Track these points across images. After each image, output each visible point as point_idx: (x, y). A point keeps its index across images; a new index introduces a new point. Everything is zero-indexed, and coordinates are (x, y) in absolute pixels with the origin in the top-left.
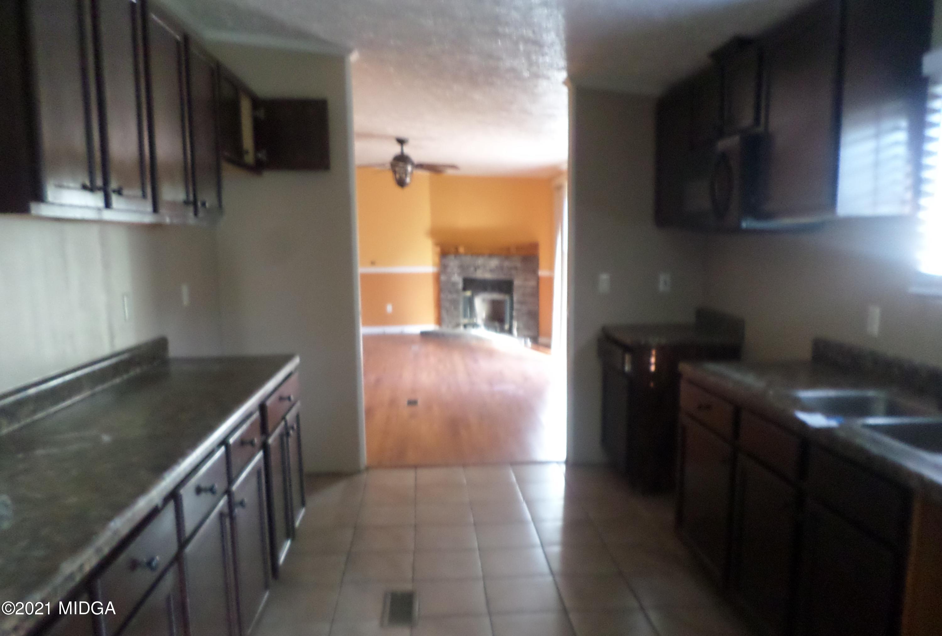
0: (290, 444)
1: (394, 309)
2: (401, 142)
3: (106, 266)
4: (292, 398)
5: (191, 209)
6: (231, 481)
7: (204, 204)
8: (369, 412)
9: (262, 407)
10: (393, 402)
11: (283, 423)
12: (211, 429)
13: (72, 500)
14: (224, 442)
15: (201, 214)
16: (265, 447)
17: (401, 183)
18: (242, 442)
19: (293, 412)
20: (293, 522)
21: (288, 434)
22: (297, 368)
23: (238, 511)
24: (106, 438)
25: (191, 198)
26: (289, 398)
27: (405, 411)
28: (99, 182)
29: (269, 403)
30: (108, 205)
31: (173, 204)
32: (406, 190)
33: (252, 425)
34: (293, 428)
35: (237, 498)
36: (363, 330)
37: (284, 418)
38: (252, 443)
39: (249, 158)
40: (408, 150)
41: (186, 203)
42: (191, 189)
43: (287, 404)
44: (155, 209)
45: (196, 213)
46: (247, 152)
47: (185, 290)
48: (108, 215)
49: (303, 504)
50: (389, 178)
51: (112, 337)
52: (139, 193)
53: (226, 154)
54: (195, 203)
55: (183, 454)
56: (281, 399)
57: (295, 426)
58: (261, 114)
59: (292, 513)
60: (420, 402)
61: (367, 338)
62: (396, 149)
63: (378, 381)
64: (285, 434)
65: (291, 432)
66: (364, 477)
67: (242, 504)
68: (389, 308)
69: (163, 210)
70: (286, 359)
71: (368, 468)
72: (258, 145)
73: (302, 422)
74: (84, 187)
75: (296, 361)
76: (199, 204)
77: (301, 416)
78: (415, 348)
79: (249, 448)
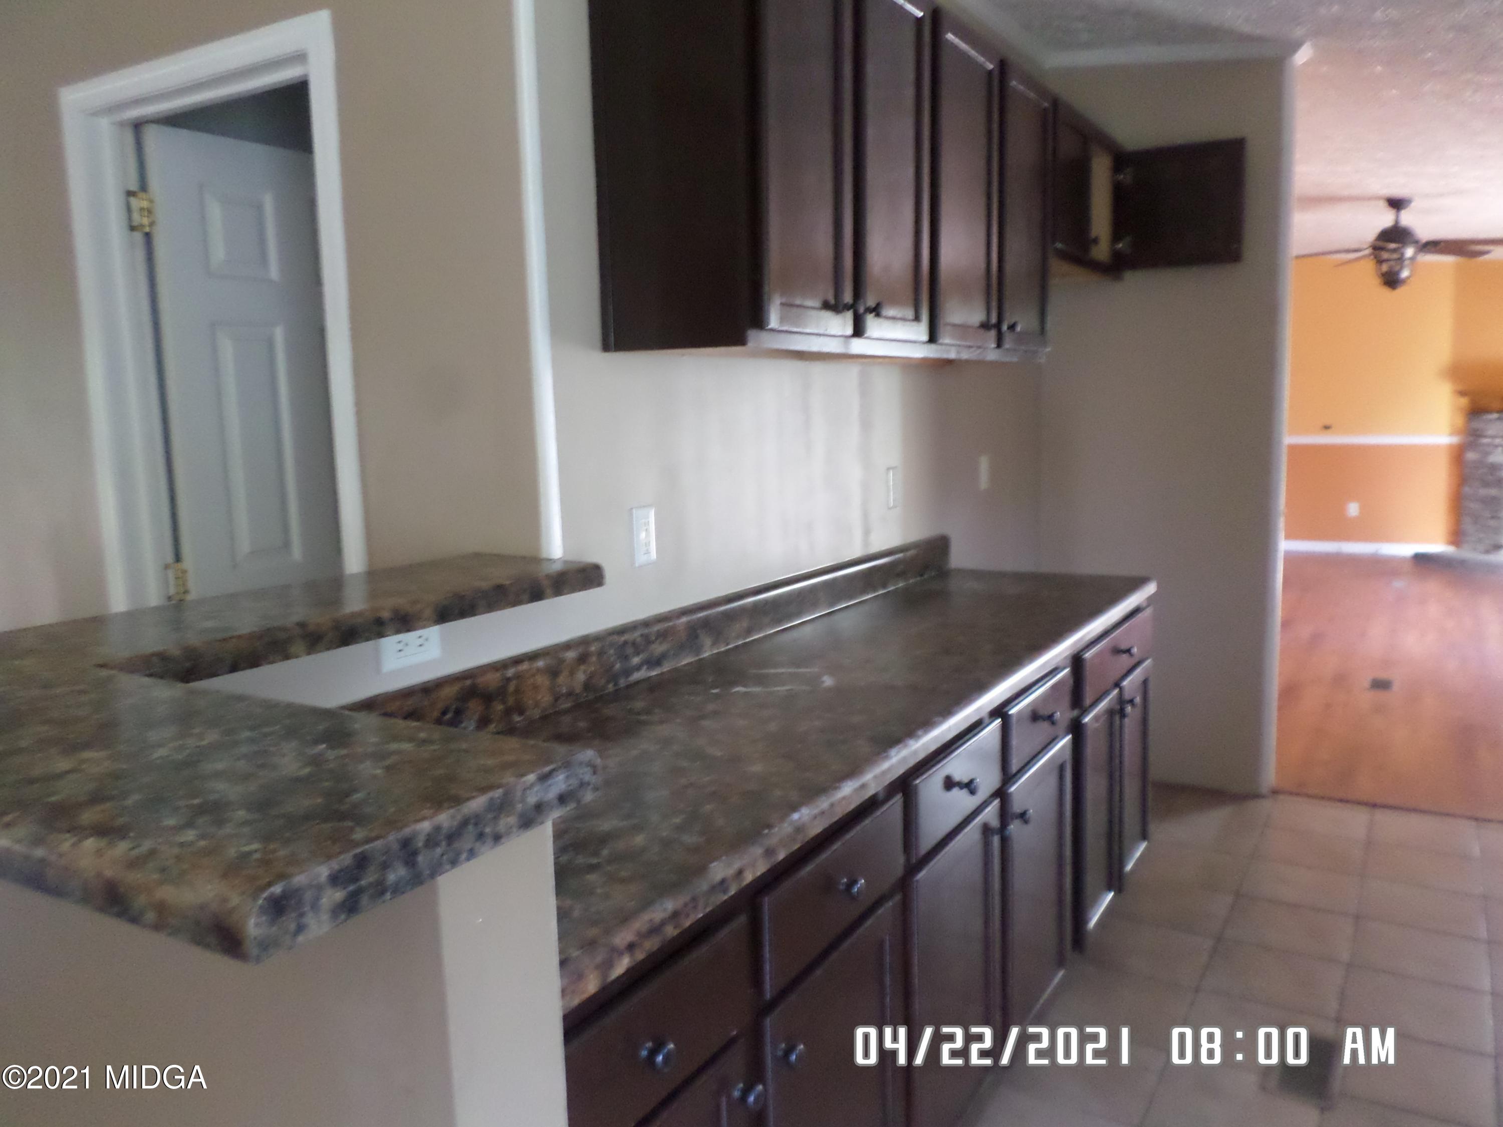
0: (1127, 731)
1: (1362, 508)
2: (1396, 204)
3: (866, 425)
4: (1135, 650)
5: (993, 333)
6: (1008, 777)
7: (1012, 327)
8: (1290, 692)
9: (1077, 661)
10: (1340, 680)
11: (1116, 692)
12: (982, 687)
13: (757, 768)
14: (1000, 712)
15: (1007, 345)
16: (1076, 729)
17: (1391, 281)
18: (1035, 716)
19: (1138, 674)
20: (1122, 864)
21: (1122, 714)
22: (1151, 600)
23: (1014, 827)
24: (828, 681)
25: (994, 320)
26: (1128, 651)
27: (1366, 698)
28: (848, 297)
29: (1088, 655)
30: (858, 331)
31: (962, 329)
32: (1401, 291)
33: (1054, 687)
34: (1131, 701)
35: (1017, 806)
36: (1285, 545)
37: (1117, 685)
38: (1050, 718)
39: (1102, 251)
40: (1407, 219)
41: (985, 326)
42: (994, 304)
43: (1125, 661)
44: (933, 338)
45: (999, 345)
46: (1096, 241)
47: (984, 464)
48: (858, 346)
49: (1144, 836)
50: (1368, 271)
51: (867, 532)
52: (910, 313)
53: (1059, 245)
54: (998, 326)
55: (927, 724)
56: (1117, 651)
57: (1138, 700)
58: (1126, 177)
59: (1120, 848)
60: (1396, 687)
61: (1292, 559)
62: (1386, 219)
63: (1316, 639)
64: (1117, 712)
65: (1129, 709)
66: (1265, 806)
67: (1023, 816)
68: (1353, 509)
69: (946, 339)
70: (1134, 584)
71: (1275, 792)
72: (1119, 228)
73: (1151, 694)
74: (826, 306)
75: (1150, 589)
76: (1005, 327)
77: (1151, 686)
78: (1399, 584)
79: (1045, 726)
